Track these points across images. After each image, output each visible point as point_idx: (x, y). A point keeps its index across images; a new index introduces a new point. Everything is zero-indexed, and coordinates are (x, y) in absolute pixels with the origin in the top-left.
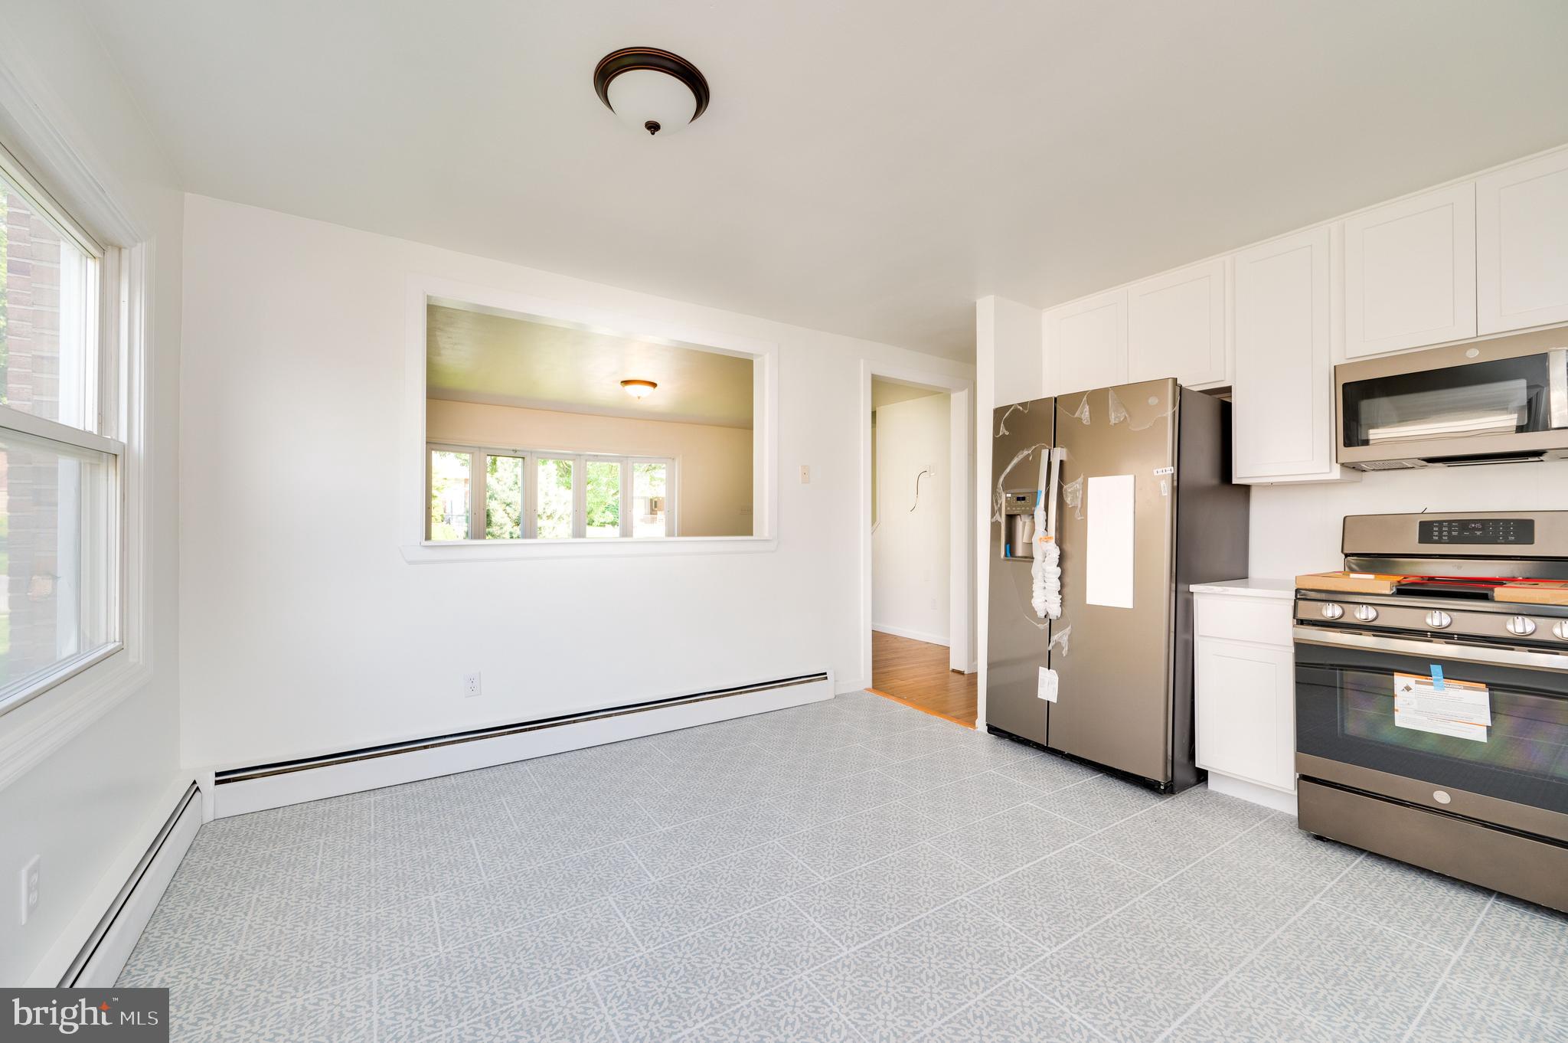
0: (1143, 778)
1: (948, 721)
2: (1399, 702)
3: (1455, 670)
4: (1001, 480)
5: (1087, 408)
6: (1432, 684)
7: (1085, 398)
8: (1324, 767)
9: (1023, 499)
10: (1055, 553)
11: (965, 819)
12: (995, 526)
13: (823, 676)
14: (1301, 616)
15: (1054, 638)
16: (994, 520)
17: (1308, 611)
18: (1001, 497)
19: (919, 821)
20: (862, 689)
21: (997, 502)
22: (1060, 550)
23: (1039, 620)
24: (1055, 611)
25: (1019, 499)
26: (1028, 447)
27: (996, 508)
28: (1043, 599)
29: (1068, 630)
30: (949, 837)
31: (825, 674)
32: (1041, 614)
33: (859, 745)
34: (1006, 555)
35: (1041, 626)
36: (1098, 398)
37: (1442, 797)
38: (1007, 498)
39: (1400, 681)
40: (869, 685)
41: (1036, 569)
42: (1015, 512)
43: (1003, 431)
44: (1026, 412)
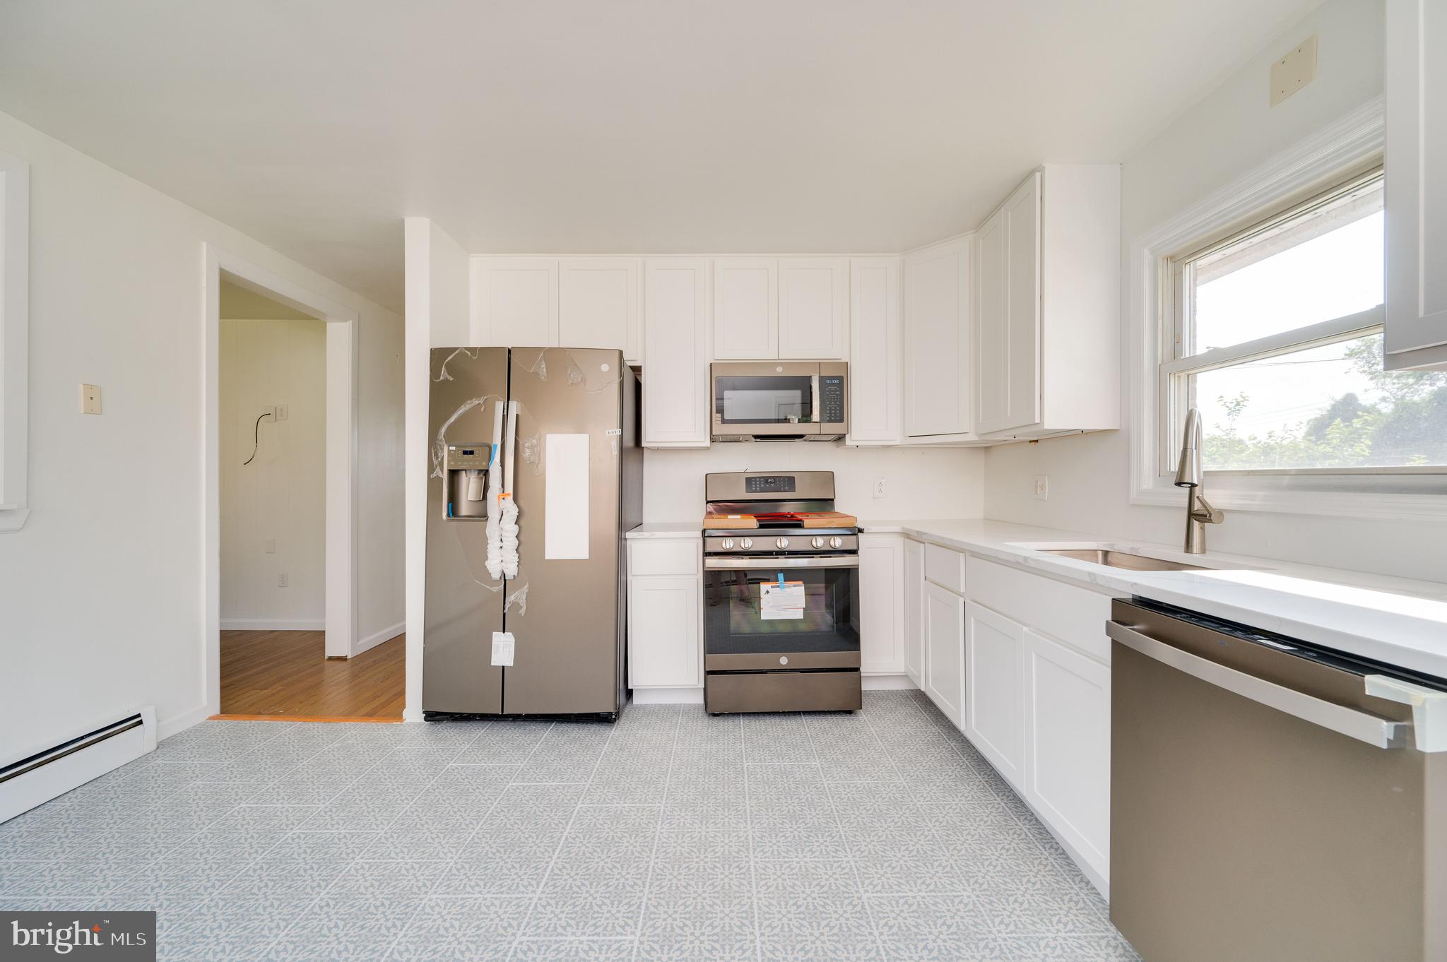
0: (597, 715)
1: (363, 724)
2: (763, 603)
3: (791, 575)
4: (443, 430)
5: (544, 365)
6: (779, 586)
7: (542, 354)
8: (724, 661)
9: (472, 453)
10: (513, 511)
11: (459, 838)
12: (433, 485)
13: (135, 721)
14: (708, 550)
15: (511, 598)
16: (433, 476)
17: (713, 546)
18: (442, 449)
19: (403, 871)
20: (202, 719)
21: (436, 455)
22: (518, 507)
23: (495, 582)
24: (511, 571)
25: (465, 453)
26: (478, 397)
27: (435, 462)
28: (500, 559)
29: (525, 589)
30: (454, 871)
31: (139, 715)
32: (496, 575)
33: (243, 805)
34: (448, 515)
35: (495, 589)
36: (555, 355)
37: (784, 661)
38: (449, 451)
39: (764, 587)
40: (216, 709)
41: (492, 528)
42: (460, 468)
43: (444, 374)
44: (475, 358)
